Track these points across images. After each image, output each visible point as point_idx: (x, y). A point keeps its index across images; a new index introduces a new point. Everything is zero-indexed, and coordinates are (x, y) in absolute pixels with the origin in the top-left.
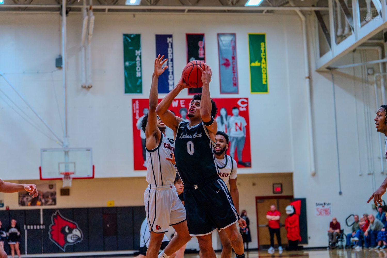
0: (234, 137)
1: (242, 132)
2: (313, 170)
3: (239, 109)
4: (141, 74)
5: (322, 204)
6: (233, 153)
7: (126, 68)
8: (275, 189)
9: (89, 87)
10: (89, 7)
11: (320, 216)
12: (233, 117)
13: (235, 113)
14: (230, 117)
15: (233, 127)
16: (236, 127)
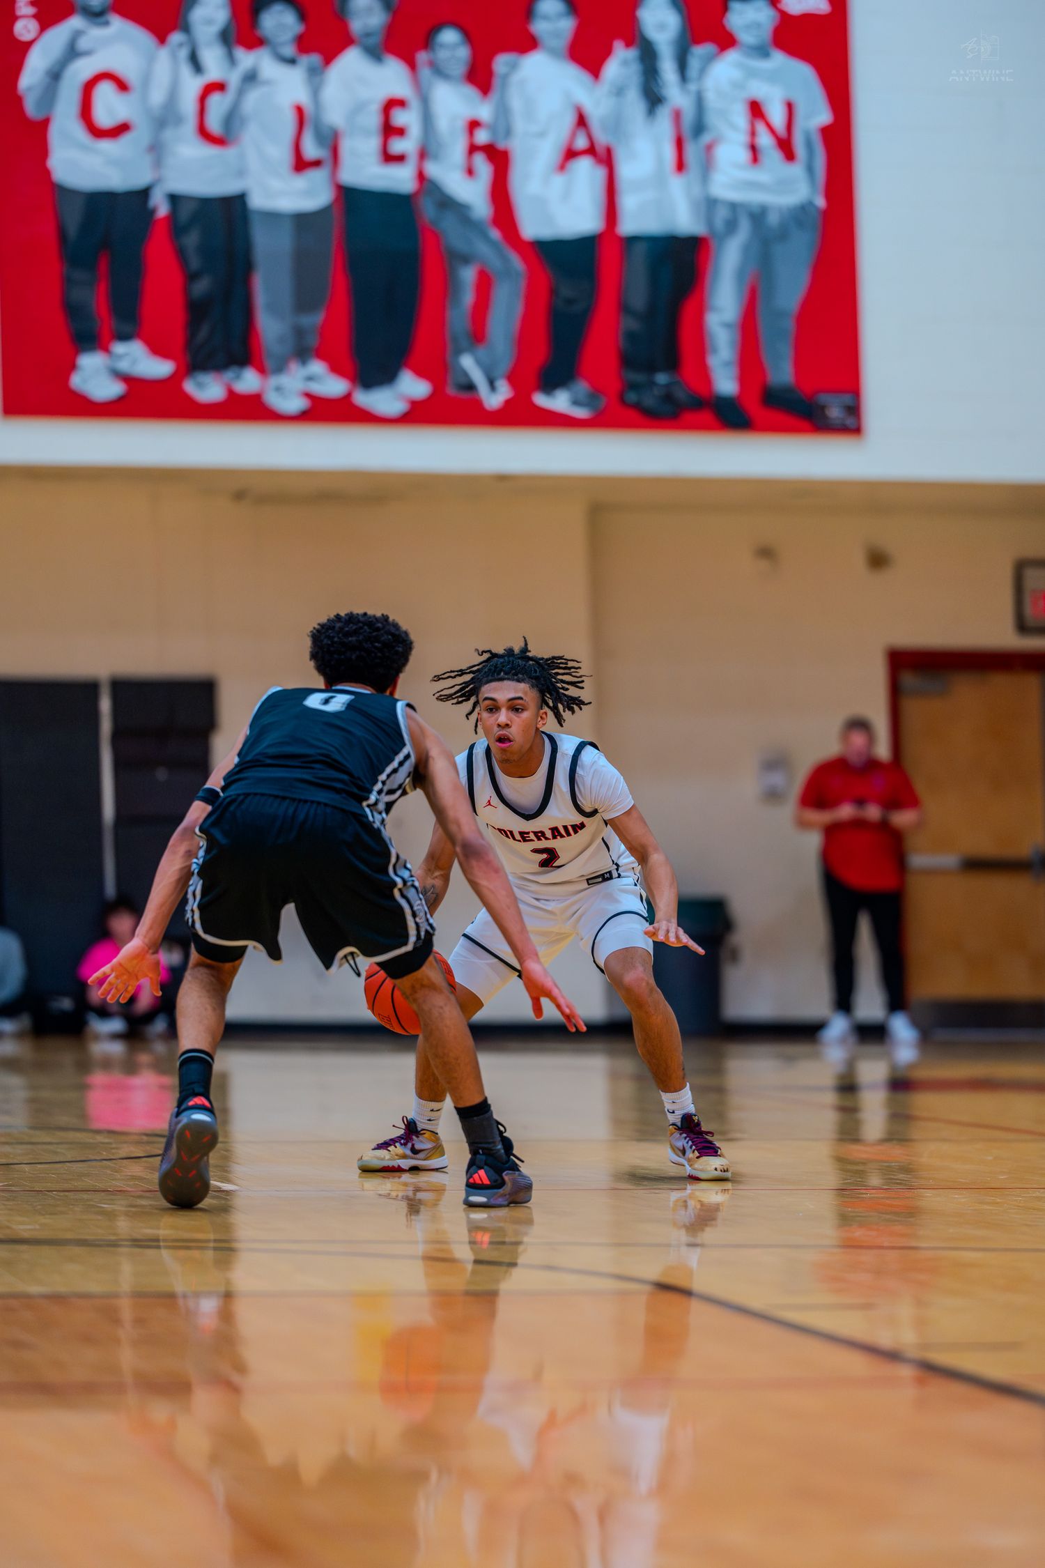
0: (734, 207)
1: (796, 170)
6: (727, 325)
8: (1029, 599)
12: (732, 56)
13: (748, 27)
14: (710, 59)
15: (734, 127)
16: (753, 133)
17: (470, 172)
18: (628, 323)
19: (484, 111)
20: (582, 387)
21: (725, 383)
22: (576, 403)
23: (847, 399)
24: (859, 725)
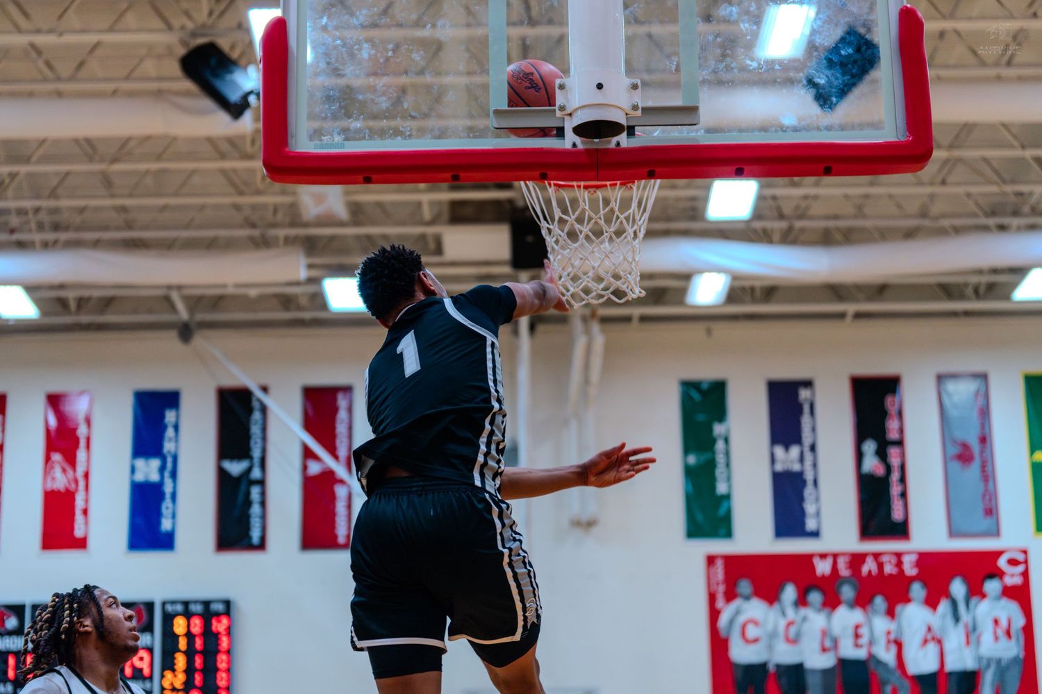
1: (1013, 643)
3: (1001, 580)
4: (730, 487)
7: (689, 472)
9: (590, 524)
10: (587, 312)
12: (986, 601)
13: (991, 590)
16: (995, 631)
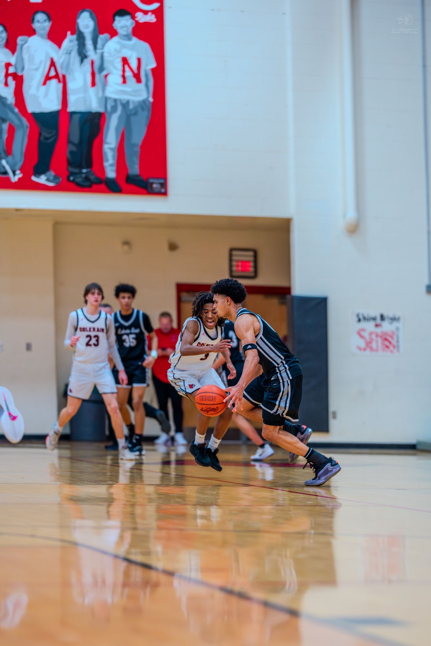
0: (115, 100)
1: (142, 86)
2: (351, 215)
3: (133, 18)
5: (374, 319)
6: (112, 149)
8: (234, 263)
11: (368, 351)
12: (115, 39)
13: (122, 27)
14: (107, 41)
15: (116, 68)
16: (124, 71)
17: (6, 84)
18: (71, 148)
19: (13, 60)
20: (51, 174)
21: (111, 173)
22: (48, 180)
23: (162, 181)
24: (166, 315)
